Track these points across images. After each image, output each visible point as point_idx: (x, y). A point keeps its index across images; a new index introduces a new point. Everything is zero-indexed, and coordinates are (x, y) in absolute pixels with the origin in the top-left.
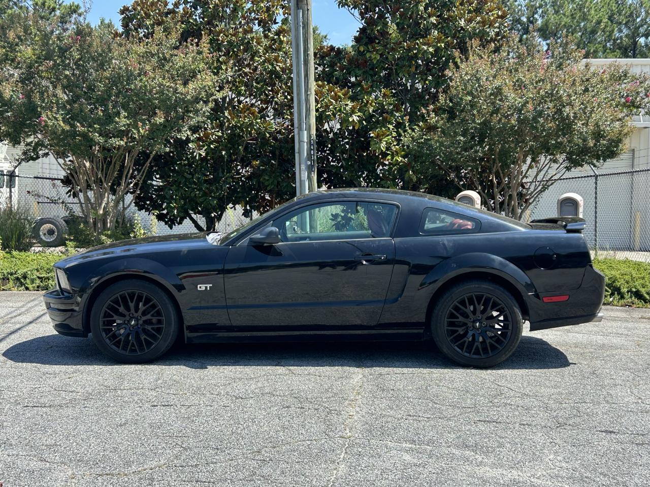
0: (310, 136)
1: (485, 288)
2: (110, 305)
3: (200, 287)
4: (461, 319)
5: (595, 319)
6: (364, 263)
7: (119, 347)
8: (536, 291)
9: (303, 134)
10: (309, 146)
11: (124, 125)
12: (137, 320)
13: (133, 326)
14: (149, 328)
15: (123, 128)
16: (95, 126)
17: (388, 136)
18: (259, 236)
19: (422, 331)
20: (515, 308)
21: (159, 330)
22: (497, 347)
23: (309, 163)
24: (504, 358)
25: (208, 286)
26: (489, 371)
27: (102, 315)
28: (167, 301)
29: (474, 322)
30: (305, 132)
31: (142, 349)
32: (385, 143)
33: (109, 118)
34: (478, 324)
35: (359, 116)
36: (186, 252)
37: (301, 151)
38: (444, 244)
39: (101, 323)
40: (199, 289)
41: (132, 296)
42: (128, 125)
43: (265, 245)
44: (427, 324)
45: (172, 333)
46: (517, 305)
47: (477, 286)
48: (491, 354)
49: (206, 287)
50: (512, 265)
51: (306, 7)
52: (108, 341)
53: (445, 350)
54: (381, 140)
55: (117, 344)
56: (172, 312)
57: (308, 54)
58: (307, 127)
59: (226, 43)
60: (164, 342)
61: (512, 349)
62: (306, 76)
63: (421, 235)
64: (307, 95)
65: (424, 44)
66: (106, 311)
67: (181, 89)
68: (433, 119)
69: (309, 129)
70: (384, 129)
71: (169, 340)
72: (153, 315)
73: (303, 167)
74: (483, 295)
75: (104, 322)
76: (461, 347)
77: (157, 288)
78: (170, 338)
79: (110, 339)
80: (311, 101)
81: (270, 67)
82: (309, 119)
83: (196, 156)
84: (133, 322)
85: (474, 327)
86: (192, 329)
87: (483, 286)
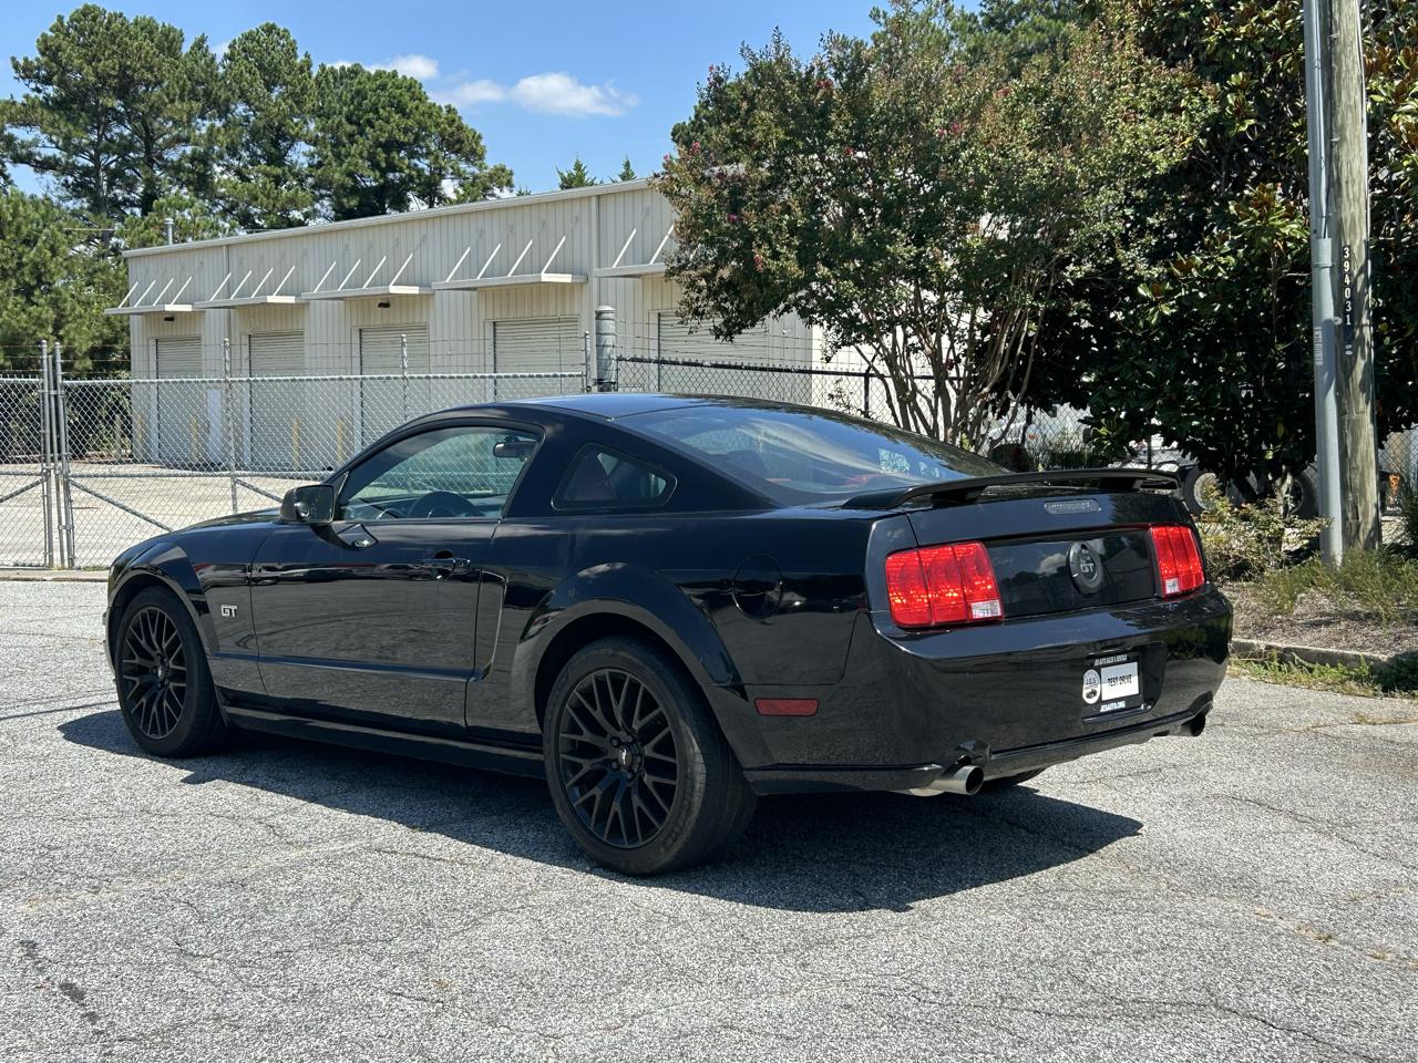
1: (624, 658)
2: (131, 633)
3: (224, 610)
4: (588, 736)
8: (736, 679)
9: (1318, 247)
10: (1337, 276)
12: (165, 669)
13: (161, 681)
14: (171, 686)
21: (182, 694)
23: (1339, 321)
25: (233, 609)
27: (124, 652)
28: (190, 634)
29: (620, 748)
30: (1326, 244)
34: (624, 756)
37: (1315, 290)
38: (573, 538)
40: (223, 613)
41: (153, 618)
44: (540, 741)
45: (196, 702)
48: (641, 841)
49: (231, 611)
55: (140, 713)
56: (195, 658)
58: (1334, 229)
62: (1330, 95)
63: (552, 513)
64: (1331, 146)
66: (128, 646)
69: (1338, 233)
71: (194, 715)
72: (175, 661)
73: (1319, 332)
74: (624, 677)
78: (195, 710)
82: (1339, 207)
84: (160, 672)
85: (620, 762)
87: (623, 654)
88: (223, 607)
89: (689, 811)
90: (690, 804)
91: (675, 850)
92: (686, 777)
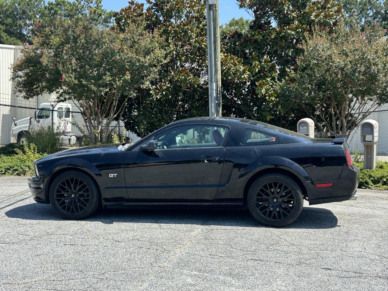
0: (217, 86)
1: (279, 178)
2: (60, 185)
3: (111, 176)
4: (264, 197)
5: (352, 198)
6: (206, 161)
7: (65, 210)
8: (311, 180)
9: (213, 85)
10: (216, 92)
11: (109, 81)
12: (75, 194)
13: (73, 198)
14: (82, 199)
15: (108, 82)
16: (92, 81)
17: (266, 85)
18: (145, 145)
19: (241, 204)
20: (298, 191)
21: (87, 201)
22: (287, 215)
23: (217, 102)
24: (291, 221)
25: (115, 175)
26: (281, 229)
27: (56, 190)
28: (92, 183)
29: (273, 198)
30: (214, 84)
31: (77, 211)
32: (264, 89)
33: (100, 77)
34: (275, 200)
35: (248, 74)
36: (103, 155)
37: (212, 95)
38: (255, 151)
39: (55, 196)
40: (110, 176)
41: (72, 180)
42: (111, 80)
43: (149, 150)
44: (245, 199)
45: (94, 202)
46: (299, 189)
47: (274, 176)
48: (283, 219)
49: (114, 175)
50: (296, 164)
51: (215, 9)
52: (59, 206)
53: (255, 215)
54: (262, 87)
55: (64, 208)
56: (94, 190)
57: (216, 37)
58: (216, 81)
59: (173, 32)
60: (90, 208)
61: (296, 216)
62: (215, 50)
63: (241, 145)
64: (215, 61)
65: (289, 29)
66: (58, 189)
67: (142, 59)
68: (293, 74)
69: (217, 82)
70: (264, 81)
71: (93, 207)
72: (84, 192)
73: (213, 104)
74: (278, 183)
75: (57, 195)
76: (265, 214)
77: (87, 176)
78: (94, 205)
79: (60, 205)
80: (218, 65)
81: (198, 45)
82: (217, 76)
83: (154, 98)
84: (73, 196)
85: (273, 202)
86: (107, 200)
87: (278, 177)
88: (110, 175)
89: (300, 210)
90: (300, 209)
91: (294, 220)
92: (299, 203)
